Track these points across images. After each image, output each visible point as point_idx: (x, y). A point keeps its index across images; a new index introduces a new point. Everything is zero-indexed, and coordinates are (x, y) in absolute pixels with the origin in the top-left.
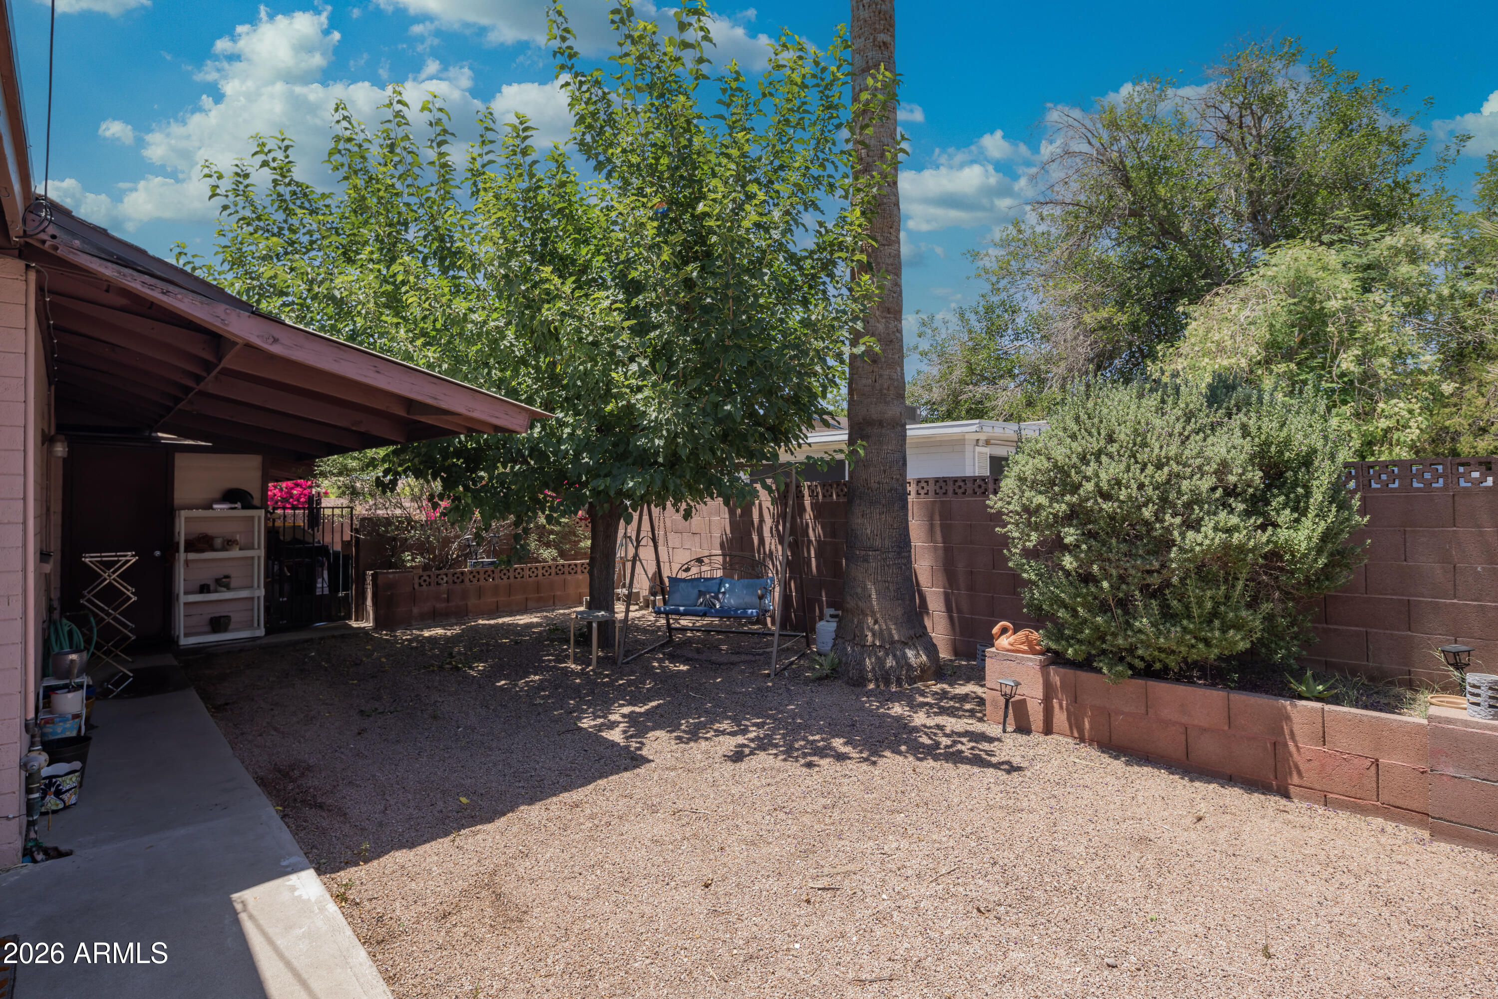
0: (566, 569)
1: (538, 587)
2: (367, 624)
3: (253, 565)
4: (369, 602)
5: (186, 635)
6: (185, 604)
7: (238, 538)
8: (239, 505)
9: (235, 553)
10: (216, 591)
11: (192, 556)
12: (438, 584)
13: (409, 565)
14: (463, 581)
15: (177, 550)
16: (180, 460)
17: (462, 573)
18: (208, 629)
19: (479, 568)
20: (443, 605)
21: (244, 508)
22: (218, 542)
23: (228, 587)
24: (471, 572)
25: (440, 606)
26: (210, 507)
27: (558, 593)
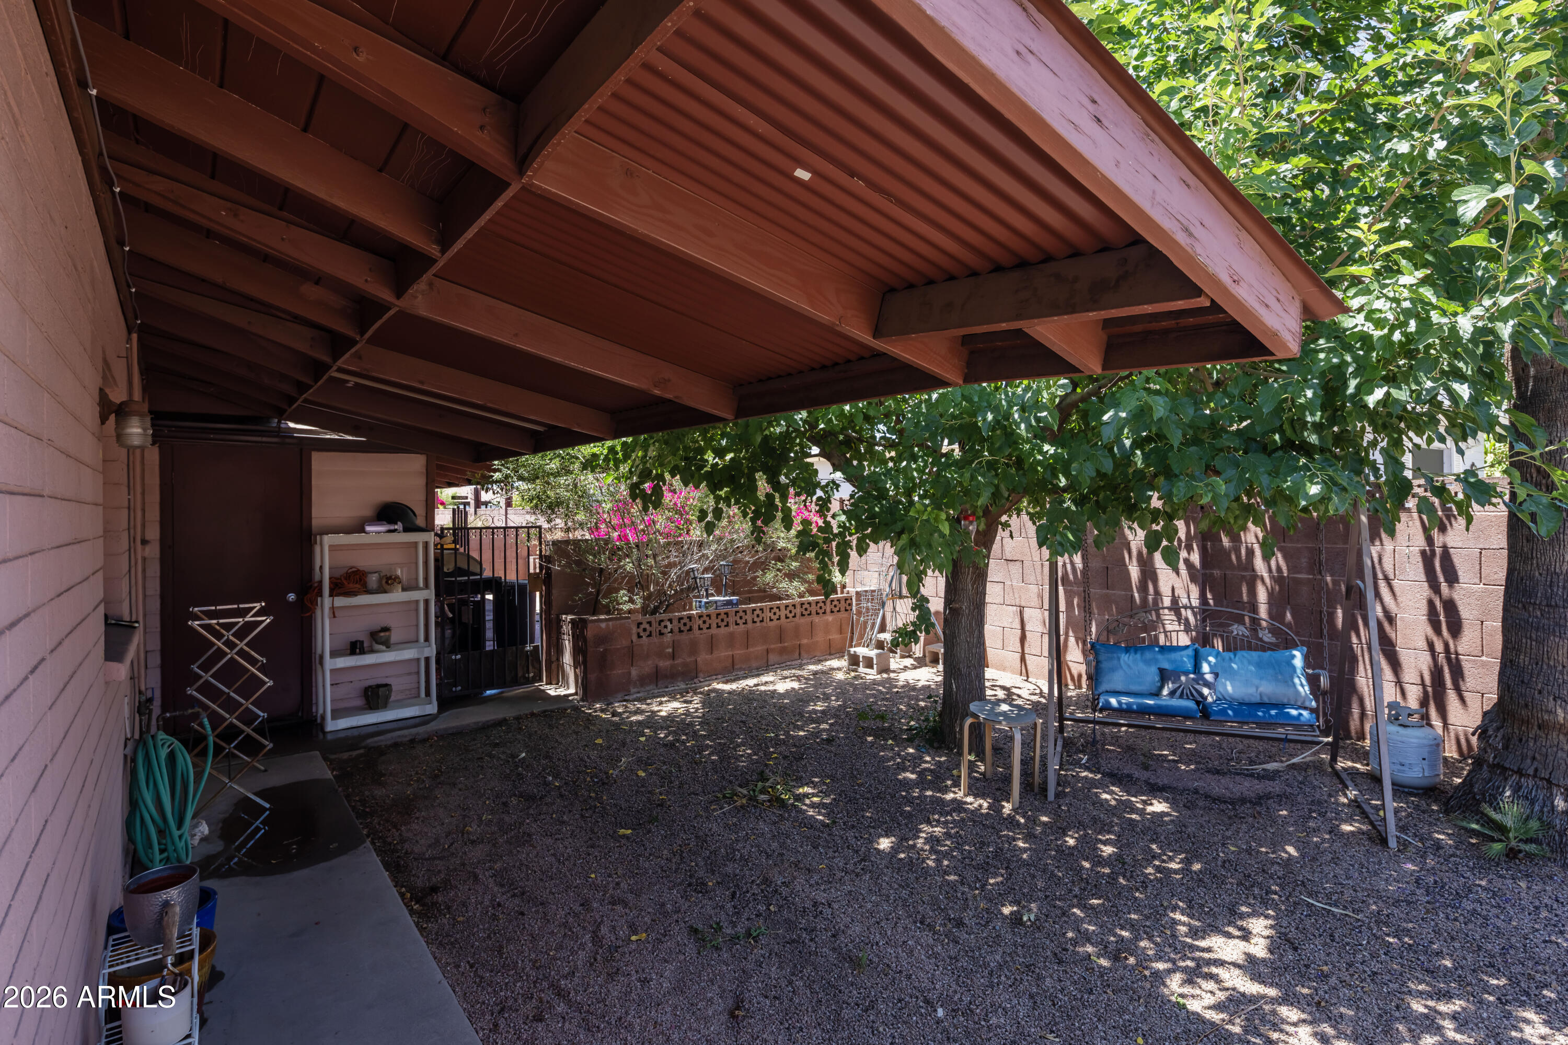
0: (814, 609)
1: (781, 635)
2: (568, 689)
3: (417, 610)
4: (567, 658)
5: (336, 714)
6: (332, 671)
7: (399, 572)
8: (399, 526)
9: (397, 596)
10: (372, 651)
11: (340, 601)
12: (661, 634)
13: (625, 607)
14: (690, 630)
15: (320, 594)
16: (320, 462)
17: (690, 618)
18: (360, 702)
19: (712, 610)
20: (668, 663)
21: (406, 530)
22: (373, 580)
23: (387, 644)
24: (700, 617)
25: (664, 664)
26: (361, 530)
27: (805, 641)
